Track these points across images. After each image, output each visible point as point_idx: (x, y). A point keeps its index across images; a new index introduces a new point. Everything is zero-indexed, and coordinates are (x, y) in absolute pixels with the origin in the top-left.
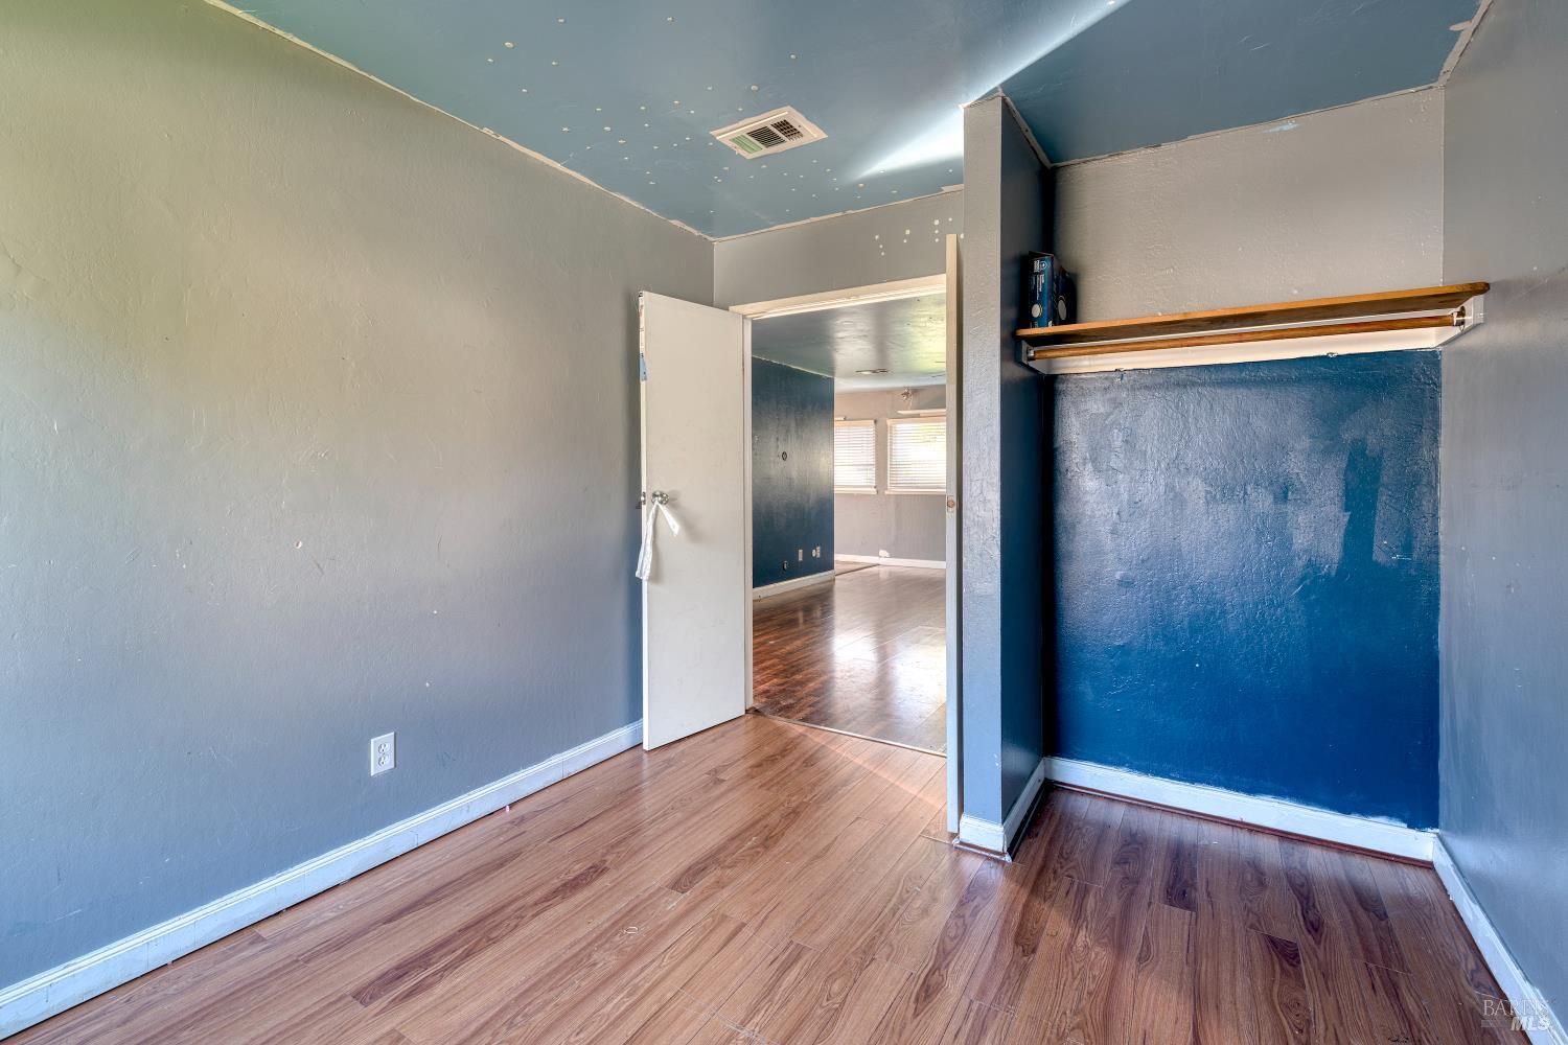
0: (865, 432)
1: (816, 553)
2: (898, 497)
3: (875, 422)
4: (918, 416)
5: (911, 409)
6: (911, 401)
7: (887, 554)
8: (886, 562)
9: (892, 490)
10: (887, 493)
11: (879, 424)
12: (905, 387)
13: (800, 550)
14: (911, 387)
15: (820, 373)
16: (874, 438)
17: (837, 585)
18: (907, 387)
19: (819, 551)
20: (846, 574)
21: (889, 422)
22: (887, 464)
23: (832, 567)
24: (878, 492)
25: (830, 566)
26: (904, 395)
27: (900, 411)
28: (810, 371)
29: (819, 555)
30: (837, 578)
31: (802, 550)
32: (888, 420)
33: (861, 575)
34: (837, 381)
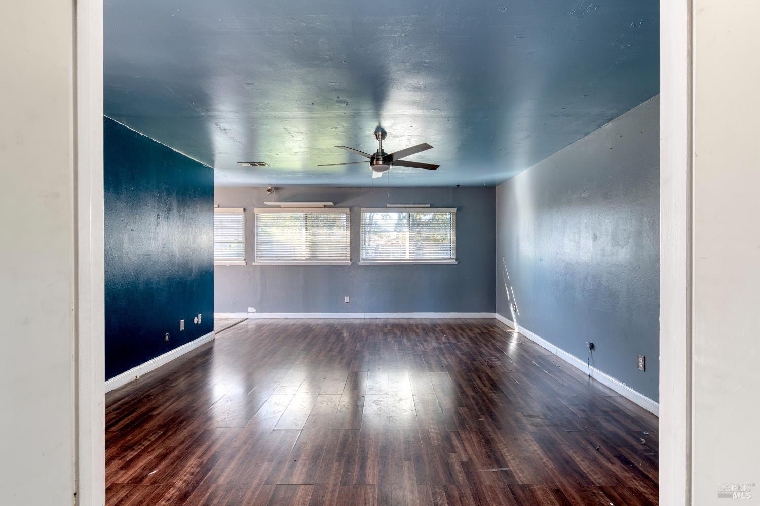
0: (237, 218)
1: (197, 320)
2: (263, 267)
3: (244, 210)
4: (279, 207)
5: (274, 201)
6: (274, 195)
7: (254, 310)
8: (253, 316)
9: (259, 262)
10: (254, 264)
11: (248, 212)
12: (269, 184)
13: (182, 321)
14: (274, 185)
15: (201, 161)
16: (244, 223)
17: (216, 343)
18: (271, 185)
19: (200, 318)
20: (225, 331)
21: (256, 211)
22: (254, 242)
23: (212, 330)
24: (246, 263)
25: (211, 329)
26: (268, 191)
27: (265, 203)
28: (192, 158)
29: (200, 321)
30: (216, 337)
31: (183, 320)
32: (255, 209)
33: (235, 330)
34: (215, 171)
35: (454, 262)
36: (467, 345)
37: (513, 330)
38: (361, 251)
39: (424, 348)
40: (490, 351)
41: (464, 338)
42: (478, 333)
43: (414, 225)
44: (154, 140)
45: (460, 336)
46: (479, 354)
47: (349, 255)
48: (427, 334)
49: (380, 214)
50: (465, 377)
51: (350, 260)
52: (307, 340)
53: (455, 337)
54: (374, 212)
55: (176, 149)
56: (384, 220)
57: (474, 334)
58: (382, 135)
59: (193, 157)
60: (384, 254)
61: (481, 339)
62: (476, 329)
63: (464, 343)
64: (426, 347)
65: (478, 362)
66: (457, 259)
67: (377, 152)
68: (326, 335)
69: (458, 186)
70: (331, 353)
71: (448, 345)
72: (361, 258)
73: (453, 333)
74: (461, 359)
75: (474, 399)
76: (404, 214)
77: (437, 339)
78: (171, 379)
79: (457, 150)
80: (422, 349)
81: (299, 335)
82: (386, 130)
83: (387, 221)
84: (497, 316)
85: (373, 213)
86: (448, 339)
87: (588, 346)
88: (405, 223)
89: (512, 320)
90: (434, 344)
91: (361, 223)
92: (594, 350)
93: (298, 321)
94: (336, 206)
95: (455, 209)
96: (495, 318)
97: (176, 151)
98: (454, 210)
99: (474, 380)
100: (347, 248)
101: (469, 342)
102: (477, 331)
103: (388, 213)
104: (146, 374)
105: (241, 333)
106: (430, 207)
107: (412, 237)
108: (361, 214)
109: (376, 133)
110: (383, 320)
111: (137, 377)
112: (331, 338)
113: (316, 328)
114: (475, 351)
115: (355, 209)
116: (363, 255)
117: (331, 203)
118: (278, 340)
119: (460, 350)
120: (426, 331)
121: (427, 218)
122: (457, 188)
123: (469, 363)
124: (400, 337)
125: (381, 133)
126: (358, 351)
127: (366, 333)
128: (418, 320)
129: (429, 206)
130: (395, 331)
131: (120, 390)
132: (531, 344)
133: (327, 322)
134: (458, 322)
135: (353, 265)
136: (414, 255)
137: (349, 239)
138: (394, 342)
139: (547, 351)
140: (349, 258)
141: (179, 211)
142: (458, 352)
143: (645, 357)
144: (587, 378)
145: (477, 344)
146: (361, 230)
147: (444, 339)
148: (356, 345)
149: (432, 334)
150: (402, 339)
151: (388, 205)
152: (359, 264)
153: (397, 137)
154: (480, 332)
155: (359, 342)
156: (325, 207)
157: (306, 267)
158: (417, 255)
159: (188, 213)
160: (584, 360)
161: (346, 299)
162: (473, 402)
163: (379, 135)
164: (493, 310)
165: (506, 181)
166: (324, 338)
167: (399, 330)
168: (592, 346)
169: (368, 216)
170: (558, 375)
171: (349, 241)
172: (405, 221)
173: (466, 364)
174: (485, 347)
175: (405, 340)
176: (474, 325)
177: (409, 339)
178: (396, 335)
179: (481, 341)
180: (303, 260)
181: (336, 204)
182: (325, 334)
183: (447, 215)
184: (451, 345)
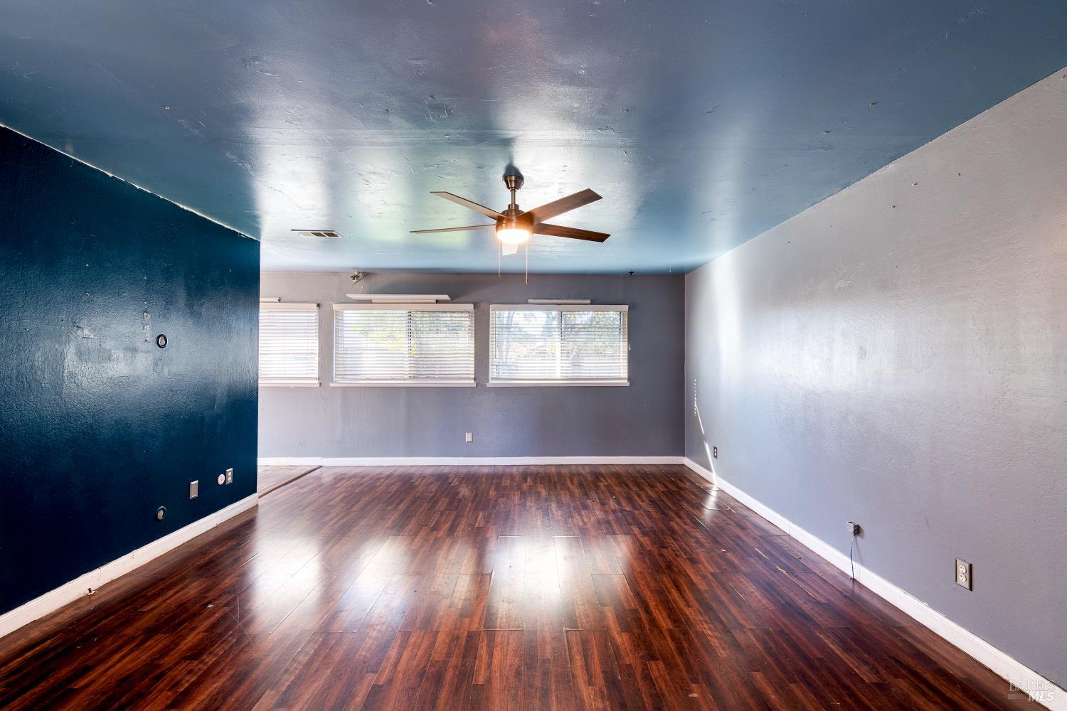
0: (307, 317)
1: (225, 479)
2: (346, 390)
3: (318, 305)
4: (370, 302)
5: (362, 294)
6: (362, 284)
8: (330, 463)
9: (339, 382)
10: (332, 385)
11: (323, 308)
12: (355, 268)
13: (192, 483)
14: (364, 269)
15: (234, 228)
16: (317, 324)
17: (261, 511)
18: (358, 269)
19: (230, 474)
20: (279, 489)
21: (336, 307)
22: (332, 353)
23: (254, 491)
24: (320, 384)
25: (252, 489)
26: (353, 278)
27: (347, 295)
28: (216, 222)
29: (230, 479)
30: (261, 502)
31: (197, 482)
32: (334, 305)
33: (295, 488)
34: (262, 247)
35: (626, 382)
36: (649, 514)
37: (711, 483)
38: (490, 367)
39: (583, 521)
40: (686, 527)
41: (643, 501)
42: (662, 492)
43: (567, 330)
44: (138, 187)
45: (637, 498)
46: (669, 533)
47: (473, 372)
48: (586, 494)
49: (521, 312)
50: (652, 584)
51: (475, 379)
52: (402, 507)
53: (630, 500)
54: (514, 310)
55: (183, 204)
56: (527, 322)
57: (656, 493)
58: (516, 181)
59: (218, 221)
60: (523, 372)
61: (669, 504)
62: (658, 484)
63: (645, 511)
64: (586, 520)
65: (670, 550)
66: (629, 379)
67: (507, 209)
68: (432, 497)
69: (631, 273)
70: (435, 533)
71: (619, 514)
72: (490, 376)
73: (625, 493)
74: (641, 544)
75: (673, 637)
76: (554, 313)
77: (603, 504)
78: (149, 594)
79: (636, 212)
80: (581, 524)
81: (391, 497)
82: (523, 173)
83: (531, 323)
84: (686, 461)
85: (512, 312)
86: (619, 503)
87: (852, 530)
88: (554, 326)
89: (709, 469)
90: (598, 513)
91: (491, 326)
92: (862, 537)
93: (395, 471)
94: (454, 301)
95: (627, 306)
96: (683, 465)
97: (186, 208)
98: (626, 308)
99: (670, 592)
100: (470, 362)
101: (650, 510)
102: (661, 488)
103: (533, 312)
104: (112, 582)
105: (304, 493)
106: (591, 304)
107: (563, 346)
108: (491, 312)
109: (506, 178)
110: (522, 467)
111: (90, 591)
112: (440, 503)
113: (419, 485)
114: (662, 526)
115: (483, 305)
116: (493, 372)
117: (446, 297)
118: (355, 508)
119: (640, 525)
120: (584, 487)
121: (585, 319)
122: (631, 276)
123: (656, 552)
124: (546, 500)
125: (514, 178)
126: (479, 528)
127: (495, 492)
128: (573, 468)
129: (589, 301)
130: (539, 490)
131: (46, 621)
132: (746, 513)
133: (438, 471)
134: (631, 470)
135: (479, 386)
136: (567, 373)
137: (473, 349)
138: (537, 509)
139: (774, 527)
140: (473, 376)
141: (190, 306)
142: (636, 530)
143: (971, 566)
144: (850, 584)
145: (664, 513)
146: (491, 336)
147: (612, 504)
148: (477, 517)
149: (593, 495)
150: (548, 503)
151: (530, 301)
152: (488, 385)
153: (541, 186)
154: (666, 490)
155: (482, 510)
156: (437, 302)
157: (409, 390)
158: (572, 373)
159: (207, 309)
160: (842, 551)
161: (468, 437)
162: (672, 645)
163: (511, 181)
164: (681, 452)
165: (701, 266)
166: (429, 502)
167: (545, 488)
168: (857, 530)
169: (506, 316)
170: (803, 577)
171: (473, 352)
172: (555, 323)
173: (650, 553)
174: (678, 520)
175: (554, 506)
176: (654, 476)
177: (560, 504)
178: (539, 497)
179: (670, 508)
180: (405, 379)
181: (454, 299)
182: (431, 495)
183: (614, 316)
184: (624, 515)
